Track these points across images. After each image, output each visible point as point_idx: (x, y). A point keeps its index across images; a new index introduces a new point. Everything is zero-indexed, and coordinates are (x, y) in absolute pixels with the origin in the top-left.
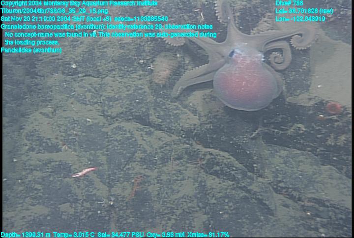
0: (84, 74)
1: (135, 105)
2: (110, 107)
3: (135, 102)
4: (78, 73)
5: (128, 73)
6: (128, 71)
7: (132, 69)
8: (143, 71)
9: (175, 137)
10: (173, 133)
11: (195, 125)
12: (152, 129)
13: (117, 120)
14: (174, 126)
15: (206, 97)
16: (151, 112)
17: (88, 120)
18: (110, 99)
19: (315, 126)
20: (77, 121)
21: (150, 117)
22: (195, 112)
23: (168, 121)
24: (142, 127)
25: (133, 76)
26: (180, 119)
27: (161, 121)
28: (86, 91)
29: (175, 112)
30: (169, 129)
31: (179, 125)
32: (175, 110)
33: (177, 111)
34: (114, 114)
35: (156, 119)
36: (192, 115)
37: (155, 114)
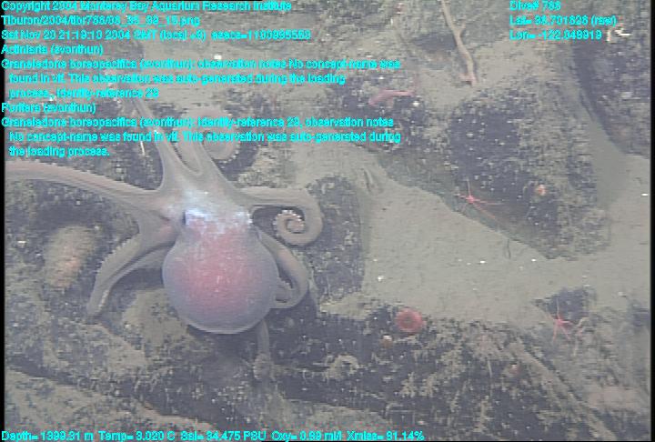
9: (98, 397)
10: (94, 389)
11: (138, 369)
12: (50, 383)
21: (45, 358)
23: (82, 363)
27: (67, 364)
29: (96, 344)
30: (86, 380)
32: (94, 339)
33: (101, 342)
35: (57, 361)
36: (131, 350)
37: (54, 349)
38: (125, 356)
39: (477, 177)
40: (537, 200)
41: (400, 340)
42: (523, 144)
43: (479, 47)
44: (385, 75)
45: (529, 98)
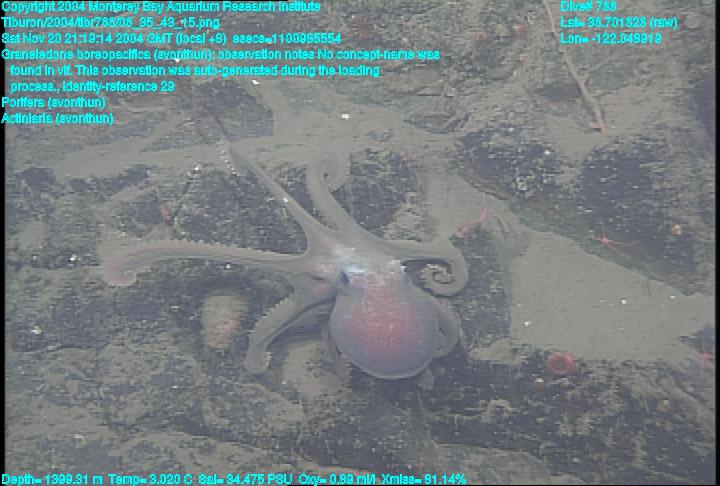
0: (59, 345)
1: (171, 395)
2: (122, 405)
3: (171, 390)
4: (47, 344)
5: (149, 333)
6: (148, 329)
7: (156, 323)
8: (179, 326)
9: (259, 452)
10: (255, 445)
11: (299, 423)
12: (212, 441)
13: (138, 430)
14: (255, 429)
15: (312, 365)
16: (207, 405)
17: (77, 437)
18: (118, 390)
19: (530, 401)
20: (55, 442)
21: (206, 417)
22: (294, 397)
23: (243, 420)
24: (190, 438)
25: (160, 337)
26: (265, 414)
27: (227, 422)
28: (67, 379)
29: (255, 401)
30: (246, 436)
31: (266, 426)
32: (253, 397)
33: (260, 399)
34: (131, 420)
35: (218, 420)
36: (288, 405)
37: (214, 409)
38: (283, 411)
39: (611, 220)
40: (672, 239)
41: (552, 383)
42: (656, 186)
43: (604, 95)
44: (514, 127)
45: (660, 143)
